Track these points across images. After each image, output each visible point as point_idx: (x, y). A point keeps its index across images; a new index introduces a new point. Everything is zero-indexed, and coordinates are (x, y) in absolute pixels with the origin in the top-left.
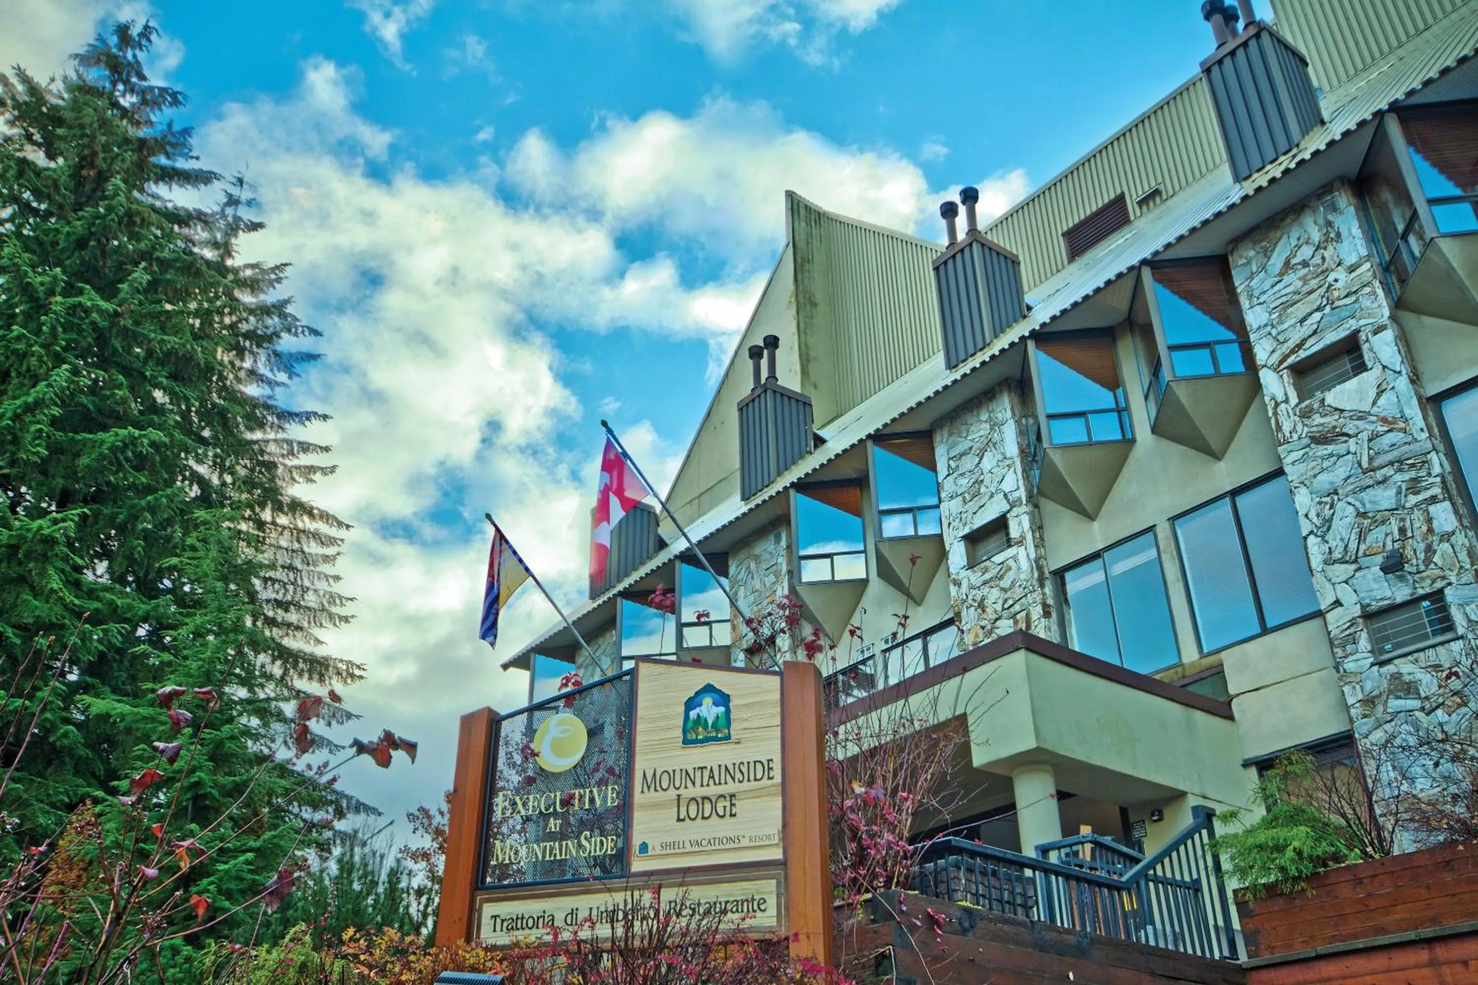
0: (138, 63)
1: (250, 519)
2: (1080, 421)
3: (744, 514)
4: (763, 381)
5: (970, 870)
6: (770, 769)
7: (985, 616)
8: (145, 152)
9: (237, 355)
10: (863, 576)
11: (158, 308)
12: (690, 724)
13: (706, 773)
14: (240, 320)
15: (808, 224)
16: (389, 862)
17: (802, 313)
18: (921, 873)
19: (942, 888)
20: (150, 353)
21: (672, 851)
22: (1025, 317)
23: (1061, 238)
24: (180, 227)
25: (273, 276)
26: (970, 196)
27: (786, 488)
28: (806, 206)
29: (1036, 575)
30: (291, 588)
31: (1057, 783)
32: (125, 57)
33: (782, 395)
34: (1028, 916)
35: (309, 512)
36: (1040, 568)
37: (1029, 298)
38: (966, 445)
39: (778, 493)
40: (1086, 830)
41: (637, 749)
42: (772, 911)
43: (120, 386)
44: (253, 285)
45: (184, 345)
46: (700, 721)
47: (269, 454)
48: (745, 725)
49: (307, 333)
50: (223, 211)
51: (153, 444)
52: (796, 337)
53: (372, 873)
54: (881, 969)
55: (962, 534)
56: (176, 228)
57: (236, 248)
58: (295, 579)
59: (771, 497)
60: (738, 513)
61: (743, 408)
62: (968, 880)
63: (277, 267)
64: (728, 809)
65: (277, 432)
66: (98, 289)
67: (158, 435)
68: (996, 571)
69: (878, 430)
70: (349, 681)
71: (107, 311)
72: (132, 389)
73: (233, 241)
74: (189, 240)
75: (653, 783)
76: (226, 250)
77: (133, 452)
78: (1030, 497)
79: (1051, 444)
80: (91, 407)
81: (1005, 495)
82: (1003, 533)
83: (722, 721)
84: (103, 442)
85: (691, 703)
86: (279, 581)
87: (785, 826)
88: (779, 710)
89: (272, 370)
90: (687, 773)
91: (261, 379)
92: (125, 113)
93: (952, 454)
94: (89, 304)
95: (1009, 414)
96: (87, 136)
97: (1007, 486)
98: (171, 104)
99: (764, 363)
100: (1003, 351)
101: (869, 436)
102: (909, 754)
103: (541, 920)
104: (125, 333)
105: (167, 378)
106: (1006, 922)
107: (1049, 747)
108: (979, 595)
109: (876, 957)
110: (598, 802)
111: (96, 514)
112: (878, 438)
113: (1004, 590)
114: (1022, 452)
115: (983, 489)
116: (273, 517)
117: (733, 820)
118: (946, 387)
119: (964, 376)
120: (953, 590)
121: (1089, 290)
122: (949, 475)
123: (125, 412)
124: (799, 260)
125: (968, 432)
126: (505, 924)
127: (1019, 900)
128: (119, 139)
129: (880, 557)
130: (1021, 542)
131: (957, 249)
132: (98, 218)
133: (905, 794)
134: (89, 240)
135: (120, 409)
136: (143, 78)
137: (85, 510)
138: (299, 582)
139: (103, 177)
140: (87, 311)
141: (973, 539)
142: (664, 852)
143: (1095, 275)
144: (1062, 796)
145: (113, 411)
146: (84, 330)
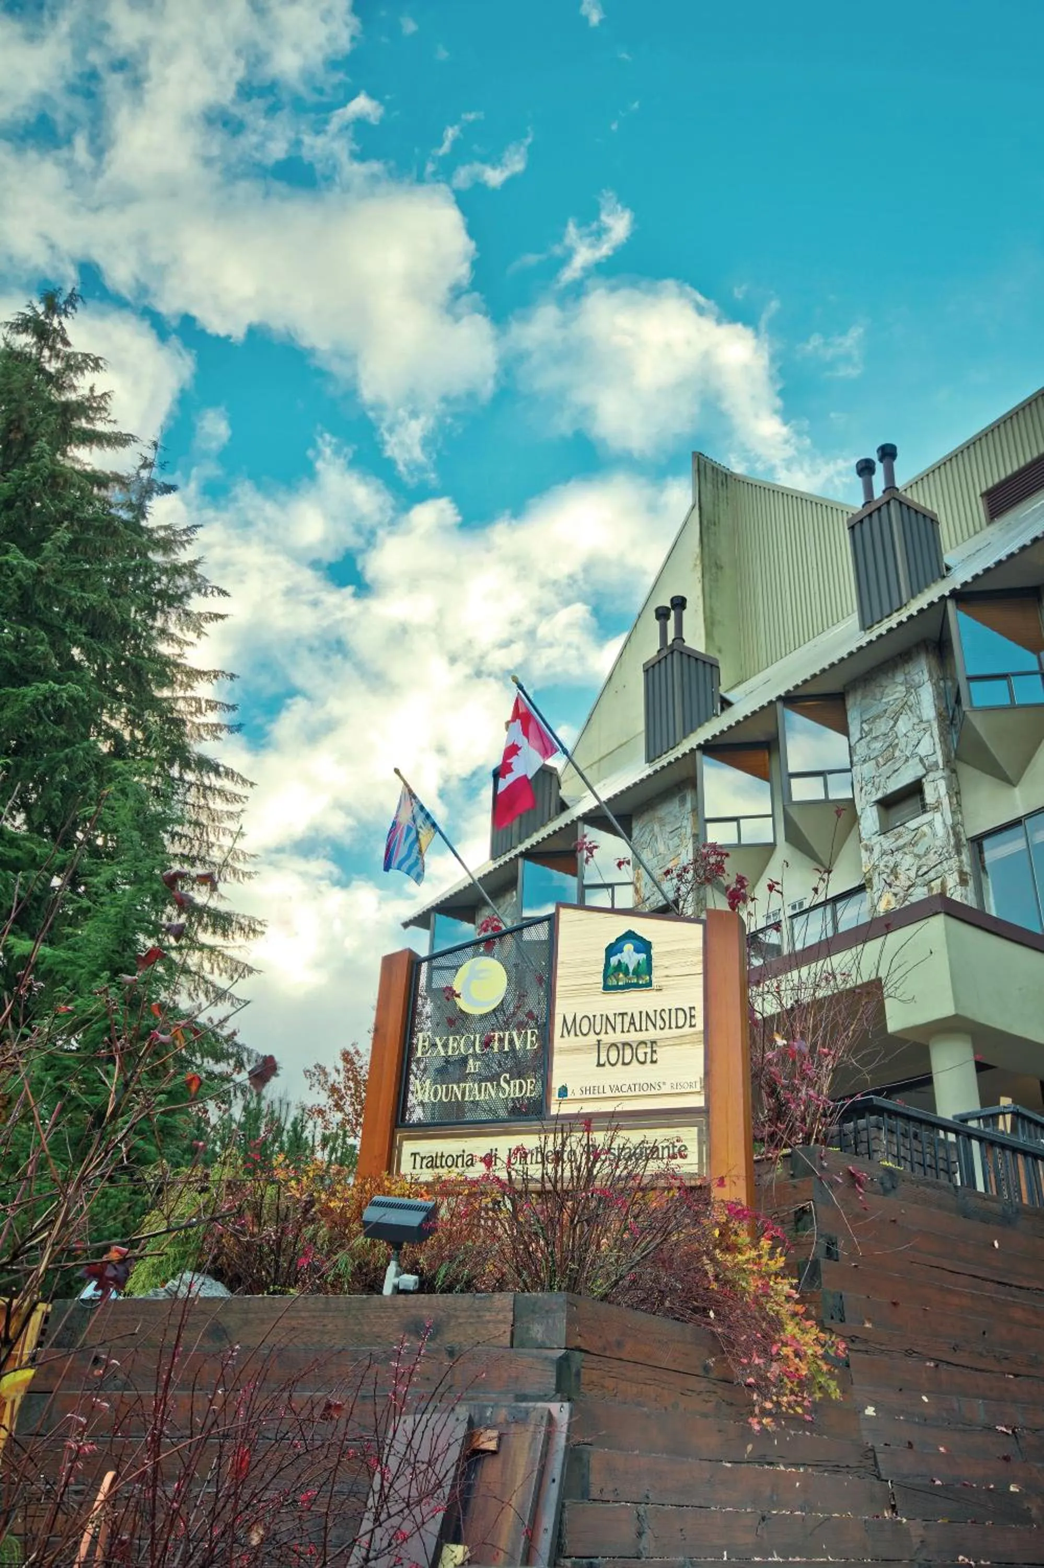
0: (63, 329)
1: (159, 775)
2: (1003, 683)
3: (649, 776)
4: (670, 642)
5: (891, 1131)
6: (692, 1017)
7: (897, 883)
8: (69, 416)
9: (149, 614)
10: (770, 840)
11: (78, 566)
12: (611, 971)
13: (627, 1019)
14: (153, 580)
15: (715, 486)
16: (294, 1113)
17: (707, 576)
18: (840, 1131)
19: (862, 1148)
20: (70, 611)
21: (592, 1096)
22: (944, 577)
23: (980, 499)
24: (99, 489)
25: (185, 538)
26: (888, 453)
27: (692, 750)
28: (713, 468)
29: (952, 842)
30: (196, 843)
31: (975, 1053)
32: (51, 324)
33: (689, 656)
34: (950, 1181)
35: (215, 768)
36: (956, 835)
37: (949, 558)
38: (881, 707)
39: (684, 755)
40: (1005, 1101)
41: (558, 994)
42: (693, 1157)
43: (42, 642)
44: (166, 546)
45: (102, 603)
46: (621, 968)
47: (179, 711)
48: (667, 972)
49: (216, 593)
50: (138, 473)
51: (71, 698)
52: (701, 601)
53: (279, 1119)
54: (800, 1225)
55: (874, 798)
56: (95, 490)
57: (150, 510)
58: (201, 834)
59: (677, 759)
60: (643, 775)
61: (649, 669)
62: (889, 1142)
63: (189, 529)
64: (649, 1056)
65: (186, 690)
66: (22, 549)
67: (74, 689)
68: (910, 837)
69: (788, 692)
70: (251, 935)
71: (31, 569)
72: (52, 645)
73: (148, 503)
74: (105, 501)
75: (573, 1027)
76: (140, 510)
77: (53, 706)
78: (947, 762)
79: (971, 705)
80: (14, 662)
81: (921, 760)
82: (919, 798)
83: (644, 966)
84: (25, 696)
85: (612, 950)
86: (186, 836)
87: (707, 1073)
88: (701, 958)
89: (182, 630)
90: (607, 1018)
91: (171, 638)
92: (50, 379)
93: (866, 717)
94: (15, 562)
95: (926, 676)
96: (15, 401)
97: (923, 749)
98: (93, 369)
99: (671, 624)
100: (921, 611)
101: (780, 698)
102: (829, 1010)
103: (460, 1159)
104: (48, 591)
105: (85, 634)
106: (928, 1184)
107: (969, 1014)
108: (891, 861)
109: (796, 1212)
110: (518, 1044)
111: (18, 767)
112: (790, 700)
113: (918, 856)
114: (940, 716)
115: (897, 754)
116: (181, 774)
117: (654, 1066)
118: (860, 648)
119: (880, 636)
120: (864, 855)
121: (1014, 548)
122: (861, 738)
123: (46, 667)
124: (705, 522)
125: (882, 693)
126: (425, 1162)
127: (941, 1164)
128: (44, 403)
129: (788, 821)
130: (937, 808)
131: (874, 507)
132: (24, 479)
133: (826, 1050)
134: (14, 501)
135: (41, 664)
136: (66, 343)
137: (8, 761)
138: (205, 838)
139: (29, 441)
140: (13, 570)
141: (887, 804)
142: (584, 1096)
143: (1020, 534)
144: (981, 1067)
145: (35, 667)
146: (9, 588)
